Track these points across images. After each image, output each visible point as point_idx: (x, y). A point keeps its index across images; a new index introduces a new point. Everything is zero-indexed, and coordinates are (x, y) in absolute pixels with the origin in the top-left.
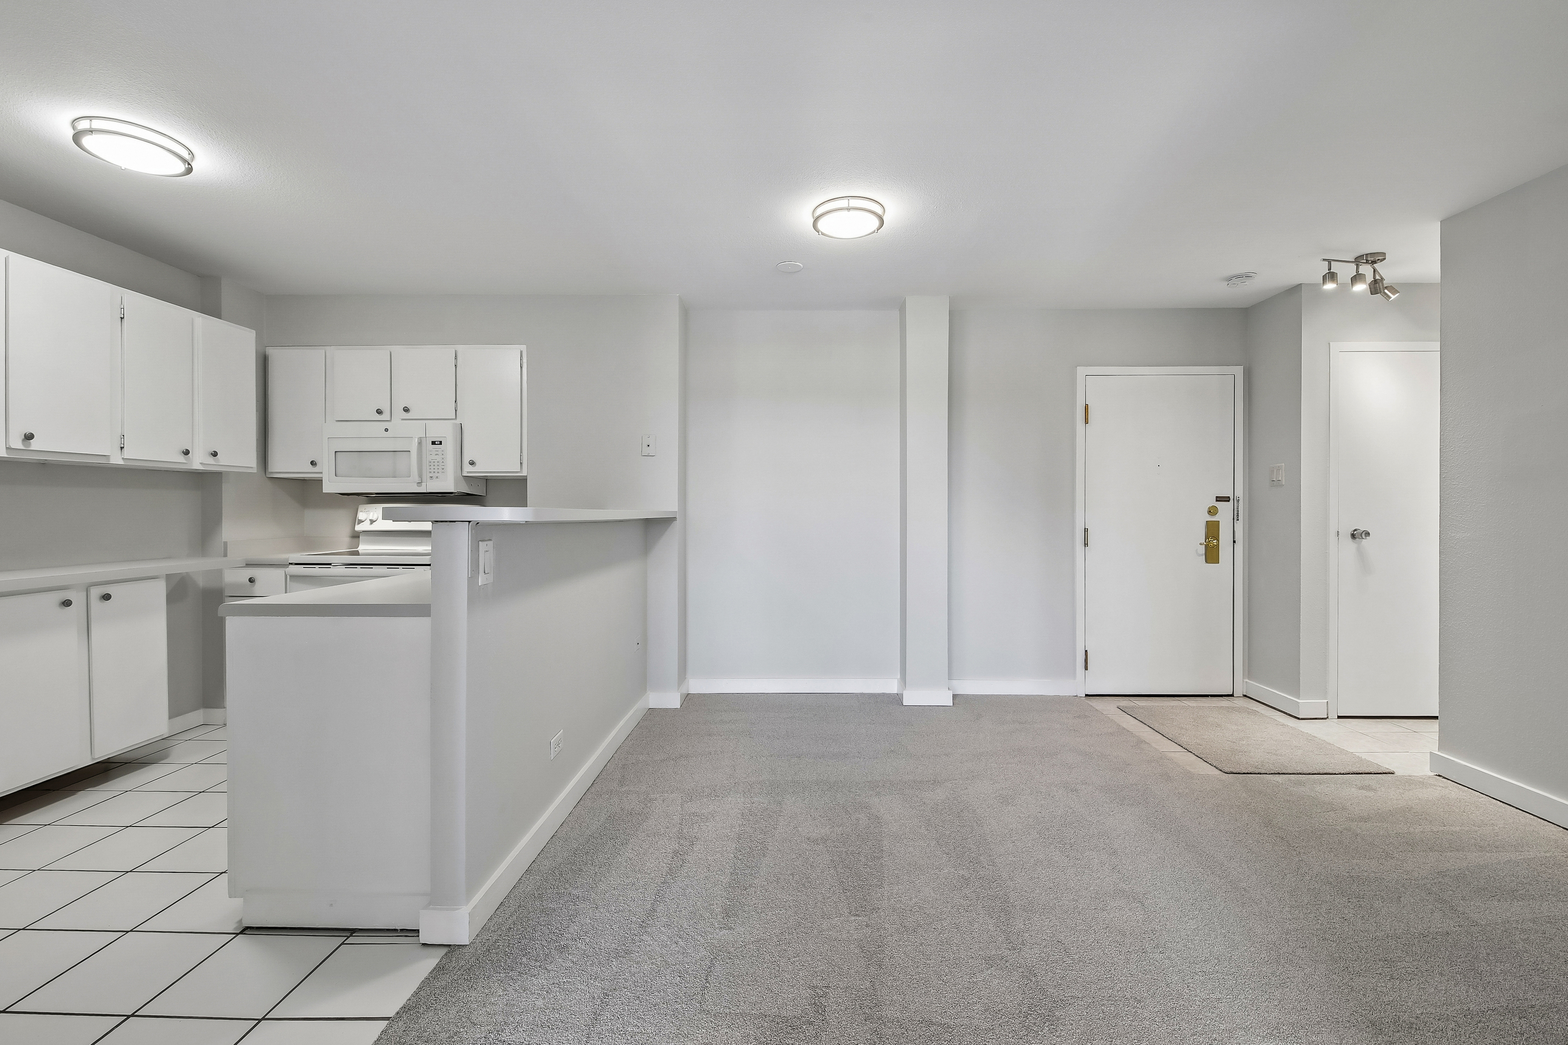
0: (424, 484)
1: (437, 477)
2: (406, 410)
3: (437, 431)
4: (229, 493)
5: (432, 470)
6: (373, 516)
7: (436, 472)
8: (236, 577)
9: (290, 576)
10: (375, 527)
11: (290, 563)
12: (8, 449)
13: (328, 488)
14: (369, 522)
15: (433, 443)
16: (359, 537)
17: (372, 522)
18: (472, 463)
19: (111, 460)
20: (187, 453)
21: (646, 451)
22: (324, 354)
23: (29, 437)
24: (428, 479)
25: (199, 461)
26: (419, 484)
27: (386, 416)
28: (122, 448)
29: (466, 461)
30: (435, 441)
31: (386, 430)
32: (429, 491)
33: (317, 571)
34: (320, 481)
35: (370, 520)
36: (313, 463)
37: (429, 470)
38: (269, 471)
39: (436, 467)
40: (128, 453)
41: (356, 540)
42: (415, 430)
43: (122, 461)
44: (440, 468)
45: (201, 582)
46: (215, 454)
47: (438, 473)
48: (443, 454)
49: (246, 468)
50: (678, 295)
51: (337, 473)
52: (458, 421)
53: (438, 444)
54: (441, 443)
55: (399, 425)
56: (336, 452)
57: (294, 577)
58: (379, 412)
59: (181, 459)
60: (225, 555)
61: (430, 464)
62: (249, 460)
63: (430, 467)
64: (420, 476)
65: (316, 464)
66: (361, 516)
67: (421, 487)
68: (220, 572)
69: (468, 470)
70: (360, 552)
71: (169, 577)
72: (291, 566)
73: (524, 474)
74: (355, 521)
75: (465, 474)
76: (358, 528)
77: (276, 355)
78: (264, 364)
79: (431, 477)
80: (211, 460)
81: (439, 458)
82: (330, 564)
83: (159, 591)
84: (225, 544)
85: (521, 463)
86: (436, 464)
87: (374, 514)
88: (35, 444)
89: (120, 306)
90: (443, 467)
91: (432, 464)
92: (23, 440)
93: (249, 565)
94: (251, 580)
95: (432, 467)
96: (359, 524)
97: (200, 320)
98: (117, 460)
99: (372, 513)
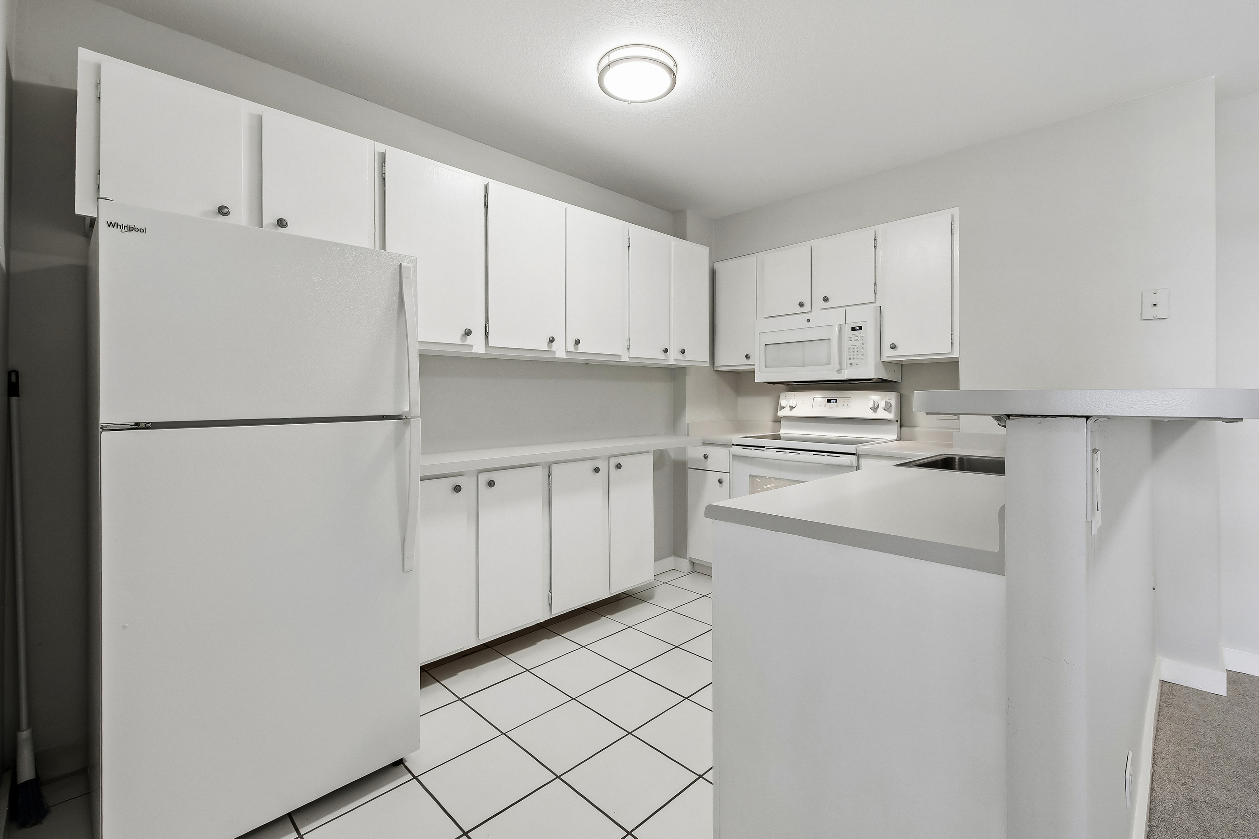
0: (843, 371)
1: (857, 364)
2: (826, 299)
3: (855, 317)
4: (691, 382)
5: (852, 357)
6: (793, 403)
7: (856, 358)
8: (695, 453)
9: (734, 456)
10: (794, 413)
11: (732, 444)
12: (567, 352)
13: (759, 378)
14: (789, 408)
15: (853, 329)
16: (780, 422)
17: (792, 408)
18: (893, 347)
19: (622, 359)
20: (666, 351)
21: (1150, 312)
22: (756, 259)
23: (577, 342)
24: (848, 365)
25: (673, 359)
26: (839, 371)
27: (806, 308)
28: (628, 349)
29: (886, 344)
30: (855, 327)
31: (808, 321)
32: (848, 378)
33: (753, 452)
34: (753, 372)
35: (790, 406)
36: (747, 357)
37: (848, 357)
38: (716, 365)
39: (856, 353)
40: (633, 354)
41: (777, 424)
42: (835, 318)
43: (628, 359)
44: (860, 353)
45: (673, 456)
46: (683, 352)
47: (858, 359)
48: (863, 340)
49: (702, 363)
50: (1214, 77)
51: (767, 365)
52: (878, 304)
53: (858, 330)
54: (860, 328)
55: (819, 316)
56: (765, 345)
57: (736, 457)
58: (801, 305)
59: (662, 356)
60: (688, 435)
61: (850, 350)
62: (705, 357)
63: (850, 354)
64: (840, 364)
65: (749, 357)
66: (783, 402)
67: (840, 374)
68: (684, 450)
69: (888, 354)
70: (781, 435)
71: (655, 452)
72: (733, 446)
73: (956, 355)
74: (777, 407)
75: (885, 359)
76: (781, 413)
77: (721, 268)
78: (713, 274)
79: (851, 364)
80: (680, 357)
81: (858, 344)
82: (764, 447)
83: (648, 461)
84: (688, 424)
85: (952, 343)
86: (856, 350)
87: (793, 401)
88: (581, 348)
89: (628, 237)
90: (863, 353)
91: (852, 350)
92: (574, 345)
93: (705, 444)
94: (705, 457)
95: (852, 353)
96: (780, 410)
97: (674, 241)
98: (625, 359)
99: (791, 400)
